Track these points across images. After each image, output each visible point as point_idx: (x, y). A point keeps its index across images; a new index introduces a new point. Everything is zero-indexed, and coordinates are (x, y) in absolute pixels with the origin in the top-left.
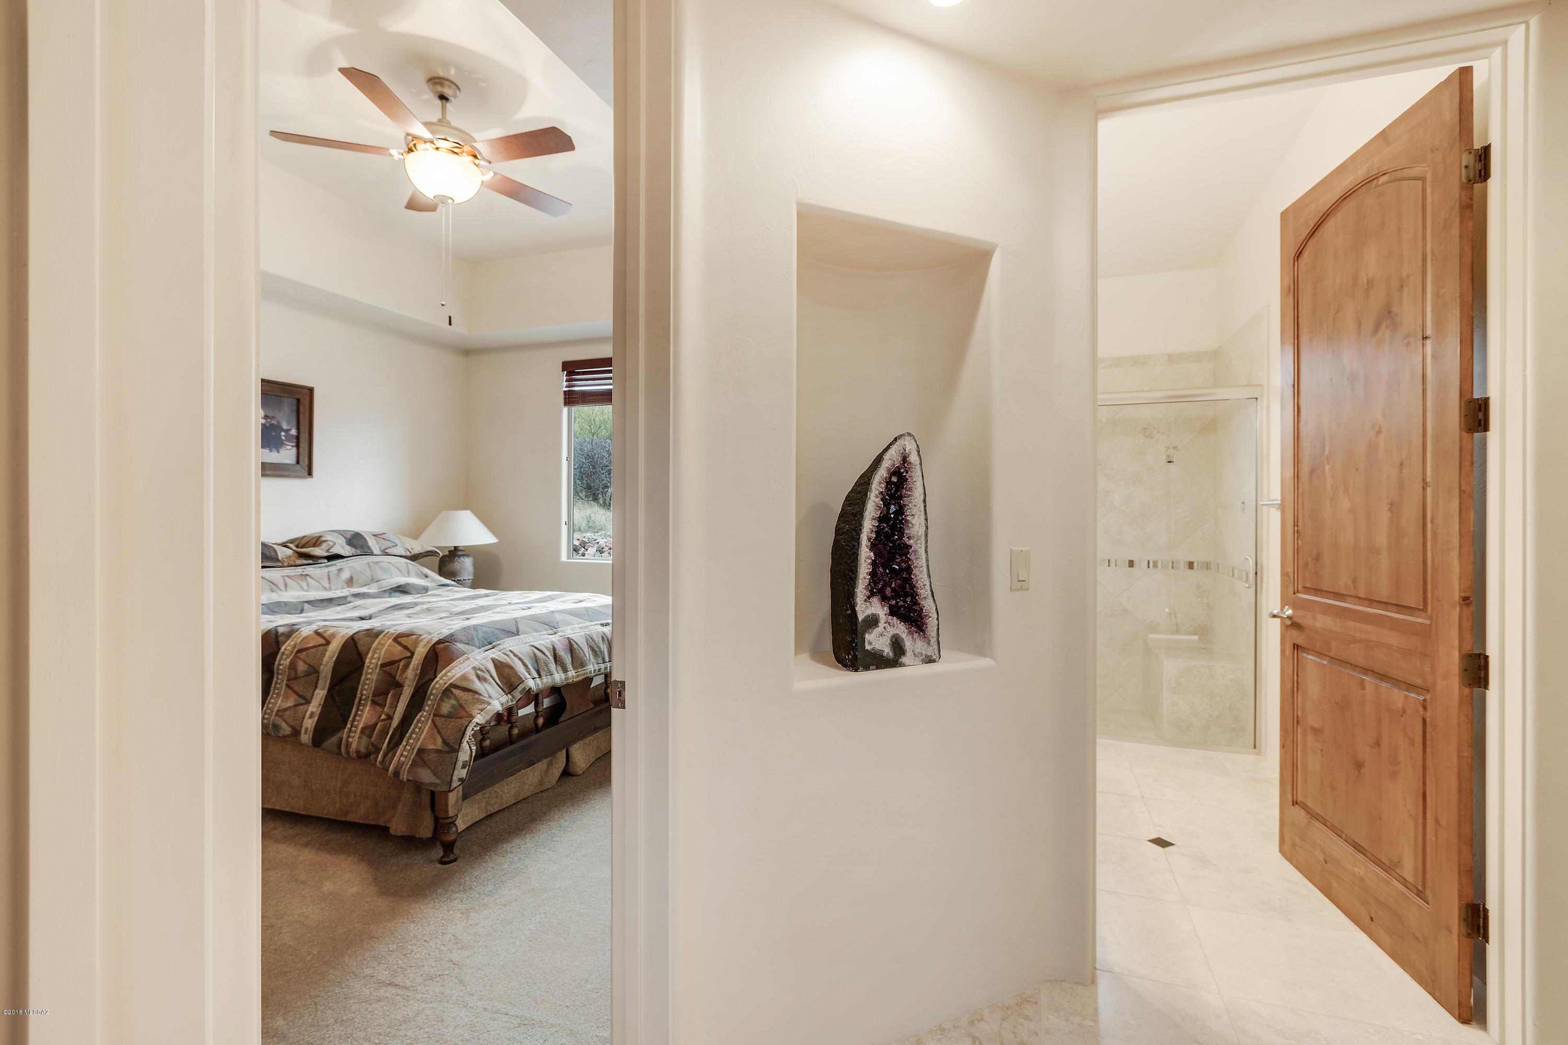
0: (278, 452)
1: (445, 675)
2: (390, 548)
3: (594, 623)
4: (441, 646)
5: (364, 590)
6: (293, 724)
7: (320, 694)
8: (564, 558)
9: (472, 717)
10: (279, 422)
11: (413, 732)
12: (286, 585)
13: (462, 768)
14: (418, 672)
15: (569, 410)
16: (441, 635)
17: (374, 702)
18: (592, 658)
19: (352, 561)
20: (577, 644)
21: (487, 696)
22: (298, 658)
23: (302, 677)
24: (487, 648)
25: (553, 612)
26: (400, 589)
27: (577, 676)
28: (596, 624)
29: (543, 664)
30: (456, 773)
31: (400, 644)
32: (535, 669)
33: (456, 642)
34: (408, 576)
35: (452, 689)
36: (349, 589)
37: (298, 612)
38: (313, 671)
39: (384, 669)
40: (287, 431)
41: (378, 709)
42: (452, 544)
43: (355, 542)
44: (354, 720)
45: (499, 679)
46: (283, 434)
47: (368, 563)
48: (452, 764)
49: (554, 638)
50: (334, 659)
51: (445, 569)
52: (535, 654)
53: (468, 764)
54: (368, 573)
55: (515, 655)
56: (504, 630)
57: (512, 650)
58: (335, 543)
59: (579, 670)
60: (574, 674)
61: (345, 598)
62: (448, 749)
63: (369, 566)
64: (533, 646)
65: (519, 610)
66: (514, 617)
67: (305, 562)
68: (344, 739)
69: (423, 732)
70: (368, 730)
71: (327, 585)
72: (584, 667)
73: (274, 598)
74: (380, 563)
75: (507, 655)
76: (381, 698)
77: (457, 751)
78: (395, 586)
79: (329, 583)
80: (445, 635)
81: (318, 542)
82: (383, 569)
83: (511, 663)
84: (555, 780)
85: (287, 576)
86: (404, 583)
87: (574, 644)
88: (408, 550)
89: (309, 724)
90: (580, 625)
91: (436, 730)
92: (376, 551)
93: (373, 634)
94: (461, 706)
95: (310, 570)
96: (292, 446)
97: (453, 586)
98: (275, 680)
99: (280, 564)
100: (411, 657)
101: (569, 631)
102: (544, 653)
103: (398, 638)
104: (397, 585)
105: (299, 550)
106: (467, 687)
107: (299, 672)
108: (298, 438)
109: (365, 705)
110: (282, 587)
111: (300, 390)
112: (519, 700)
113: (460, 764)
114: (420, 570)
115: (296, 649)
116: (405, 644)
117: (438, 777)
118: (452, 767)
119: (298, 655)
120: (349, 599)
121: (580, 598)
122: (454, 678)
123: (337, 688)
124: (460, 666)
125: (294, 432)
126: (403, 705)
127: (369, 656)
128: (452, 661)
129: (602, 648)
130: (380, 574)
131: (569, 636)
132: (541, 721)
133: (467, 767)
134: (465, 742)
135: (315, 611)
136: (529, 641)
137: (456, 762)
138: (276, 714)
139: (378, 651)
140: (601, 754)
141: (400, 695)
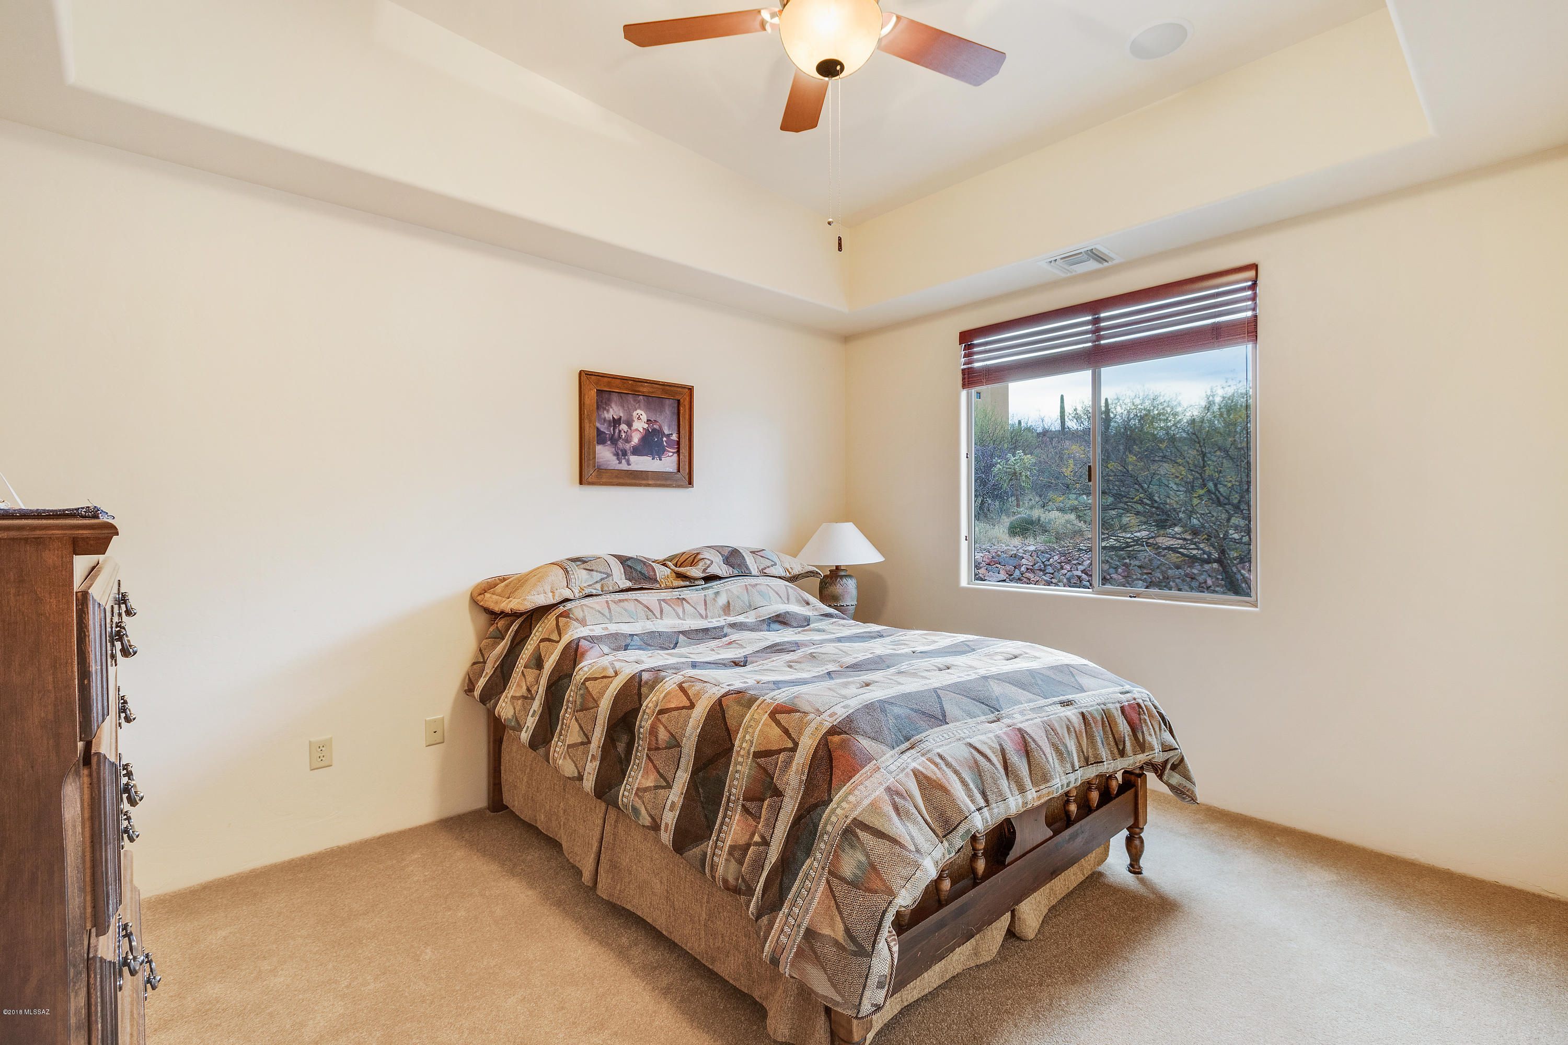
0: (661, 460)
1: (844, 799)
2: (768, 567)
3: (1050, 701)
4: (836, 738)
5: (740, 619)
6: (653, 813)
7: (682, 778)
8: (964, 582)
9: (892, 894)
10: (660, 427)
11: (799, 893)
12: (662, 611)
13: (877, 987)
14: (804, 778)
15: (968, 393)
16: (834, 718)
17: (746, 810)
18: (1057, 765)
19: (729, 583)
20: (1034, 741)
21: (912, 848)
22: (659, 721)
23: (664, 749)
24: (904, 746)
25: (985, 678)
26: (780, 619)
27: (1039, 798)
28: (1054, 703)
29: (990, 781)
30: (867, 993)
31: (778, 723)
32: (977, 787)
33: (857, 733)
34: (788, 603)
35: (858, 831)
36: (725, 618)
37: (672, 646)
38: (675, 744)
39: (759, 760)
40: (668, 436)
41: (751, 821)
42: (833, 562)
43: (732, 560)
44: (720, 832)
45: (926, 810)
46: (665, 439)
47: (746, 585)
48: (860, 977)
49: (999, 729)
50: (699, 731)
51: (826, 592)
52: (976, 762)
53: (888, 981)
54: (745, 598)
55: (948, 764)
56: (924, 713)
57: (941, 753)
58: (712, 562)
59: (1041, 787)
60: (1035, 795)
61: (722, 628)
62: (854, 949)
63: (747, 589)
64: (971, 745)
65: (935, 670)
66: (933, 687)
67: (682, 583)
68: (708, 856)
69: (813, 898)
70: (739, 852)
71: (703, 612)
72: (1048, 781)
73: (648, 627)
74: (758, 586)
75: (936, 765)
76: (754, 804)
77: (870, 955)
78: (774, 615)
79: (706, 610)
80: (841, 719)
81: (696, 561)
82: (761, 594)
83: (944, 781)
84: (996, 948)
85: (664, 600)
86: (784, 611)
87: (1030, 740)
88: (788, 570)
89: (670, 818)
90: (1032, 705)
91: (833, 902)
92: (755, 571)
93: (745, 699)
94: (872, 866)
95: (687, 593)
96: (674, 453)
97: (837, 617)
98: (636, 745)
99: (658, 586)
100: (794, 749)
101: (1018, 717)
102: (989, 760)
103: (777, 712)
104: (776, 614)
105: (677, 569)
106: (881, 828)
107: (660, 742)
108: (678, 443)
109: (734, 810)
110: (658, 614)
111: (679, 389)
112: (959, 850)
113: (873, 980)
114: (800, 596)
115: (658, 709)
116: (786, 726)
117: (839, 992)
118: (862, 980)
119: (660, 717)
120: (726, 630)
121: (1009, 650)
122: (859, 810)
123: (701, 774)
124: (867, 783)
125: (674, 437)
126: (783, 827)
127: (739, 736)
128: (855, 771)
129: (1068, 745)
130: (758, 601)
131: (1019, 726)
132: (981, 865)
133: (887, 986)
134: (883, 941)
135: (690, 644)
136: (962, 735)
137: (867, 975)
138: (636, 794)
139: (750, 730)
140: (1056, 900)
141: (779, 809)
